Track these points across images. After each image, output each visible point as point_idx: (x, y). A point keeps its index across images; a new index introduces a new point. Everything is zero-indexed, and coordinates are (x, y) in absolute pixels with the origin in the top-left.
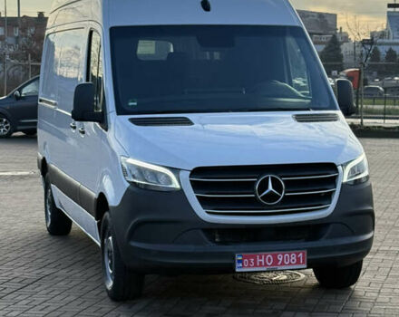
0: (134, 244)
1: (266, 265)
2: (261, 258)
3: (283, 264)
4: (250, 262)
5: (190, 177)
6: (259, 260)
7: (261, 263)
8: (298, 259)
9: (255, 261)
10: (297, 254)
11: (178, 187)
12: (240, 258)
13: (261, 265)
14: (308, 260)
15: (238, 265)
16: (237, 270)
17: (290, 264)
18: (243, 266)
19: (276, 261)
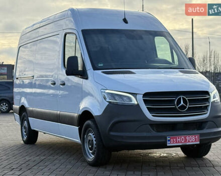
0: (112, 133)
1: (181, 142)
2: (179, 139)
3: (189, 141)
4: (174, 141)
5: (143, 97)
6: (178, 140)
7: (179, 141)
8: (196, 139)
9: (176, 141)
10: (195, 136)
11: (136, 103)
12: (169, 139)
13: (179, 142)
14: (200, 140)
15: (168, 142)
16: (168, 145)
17: (192, 141)
18: (171, 143)
19: (186, 140)
